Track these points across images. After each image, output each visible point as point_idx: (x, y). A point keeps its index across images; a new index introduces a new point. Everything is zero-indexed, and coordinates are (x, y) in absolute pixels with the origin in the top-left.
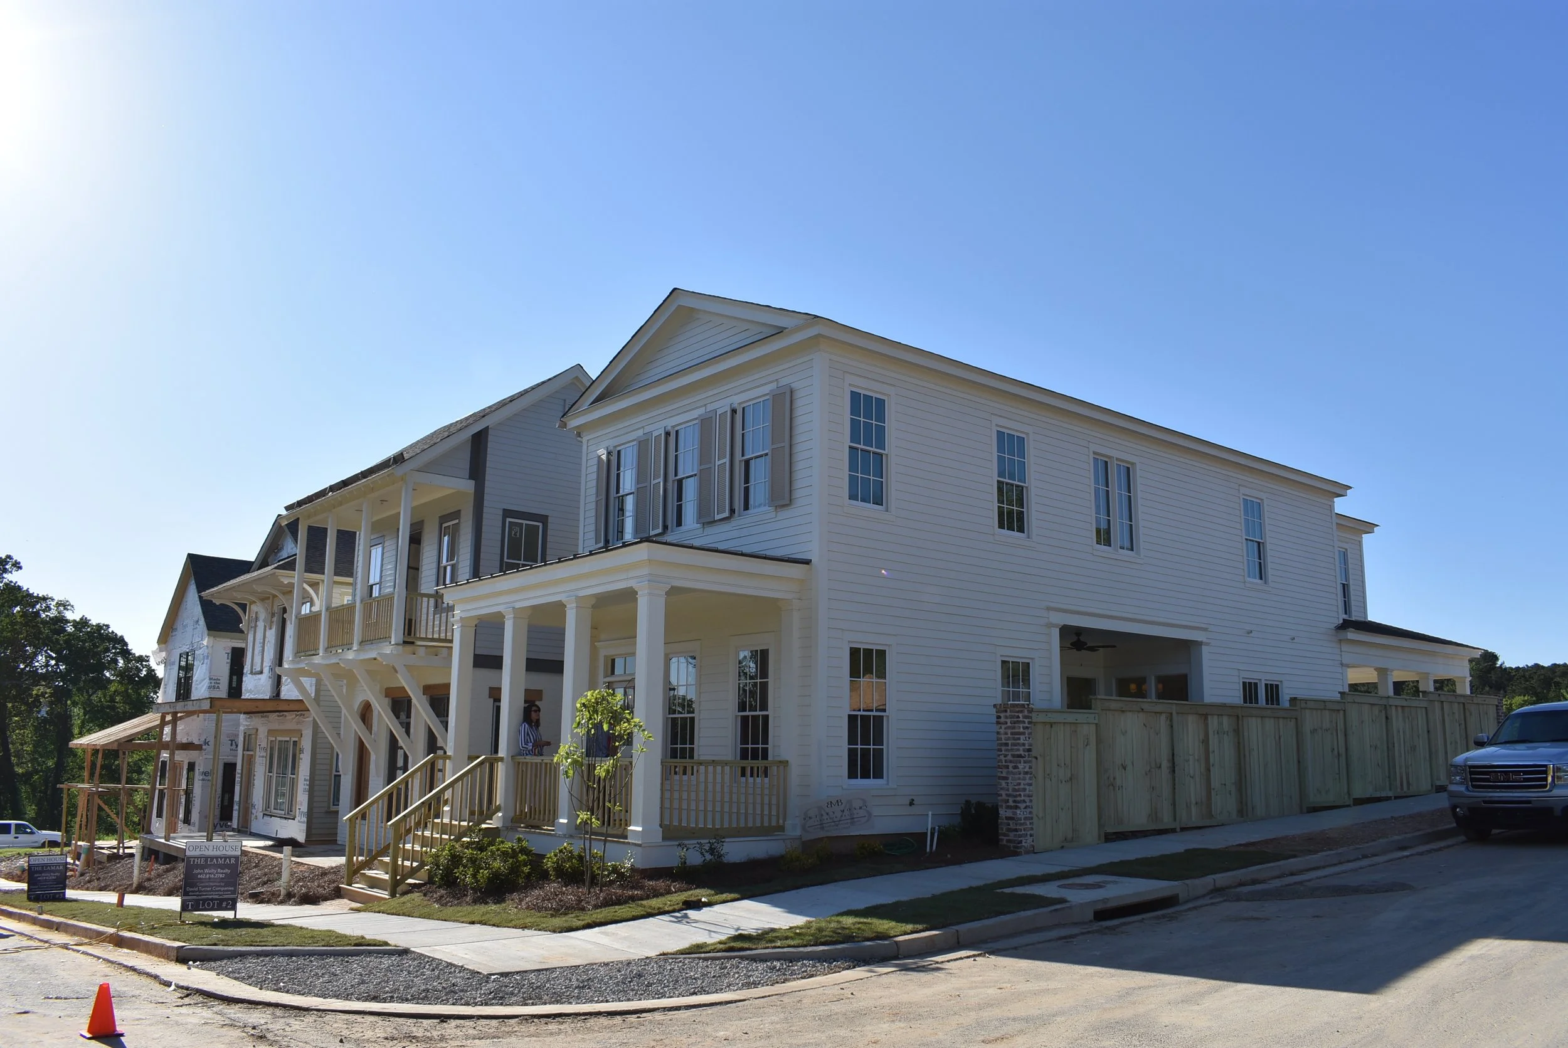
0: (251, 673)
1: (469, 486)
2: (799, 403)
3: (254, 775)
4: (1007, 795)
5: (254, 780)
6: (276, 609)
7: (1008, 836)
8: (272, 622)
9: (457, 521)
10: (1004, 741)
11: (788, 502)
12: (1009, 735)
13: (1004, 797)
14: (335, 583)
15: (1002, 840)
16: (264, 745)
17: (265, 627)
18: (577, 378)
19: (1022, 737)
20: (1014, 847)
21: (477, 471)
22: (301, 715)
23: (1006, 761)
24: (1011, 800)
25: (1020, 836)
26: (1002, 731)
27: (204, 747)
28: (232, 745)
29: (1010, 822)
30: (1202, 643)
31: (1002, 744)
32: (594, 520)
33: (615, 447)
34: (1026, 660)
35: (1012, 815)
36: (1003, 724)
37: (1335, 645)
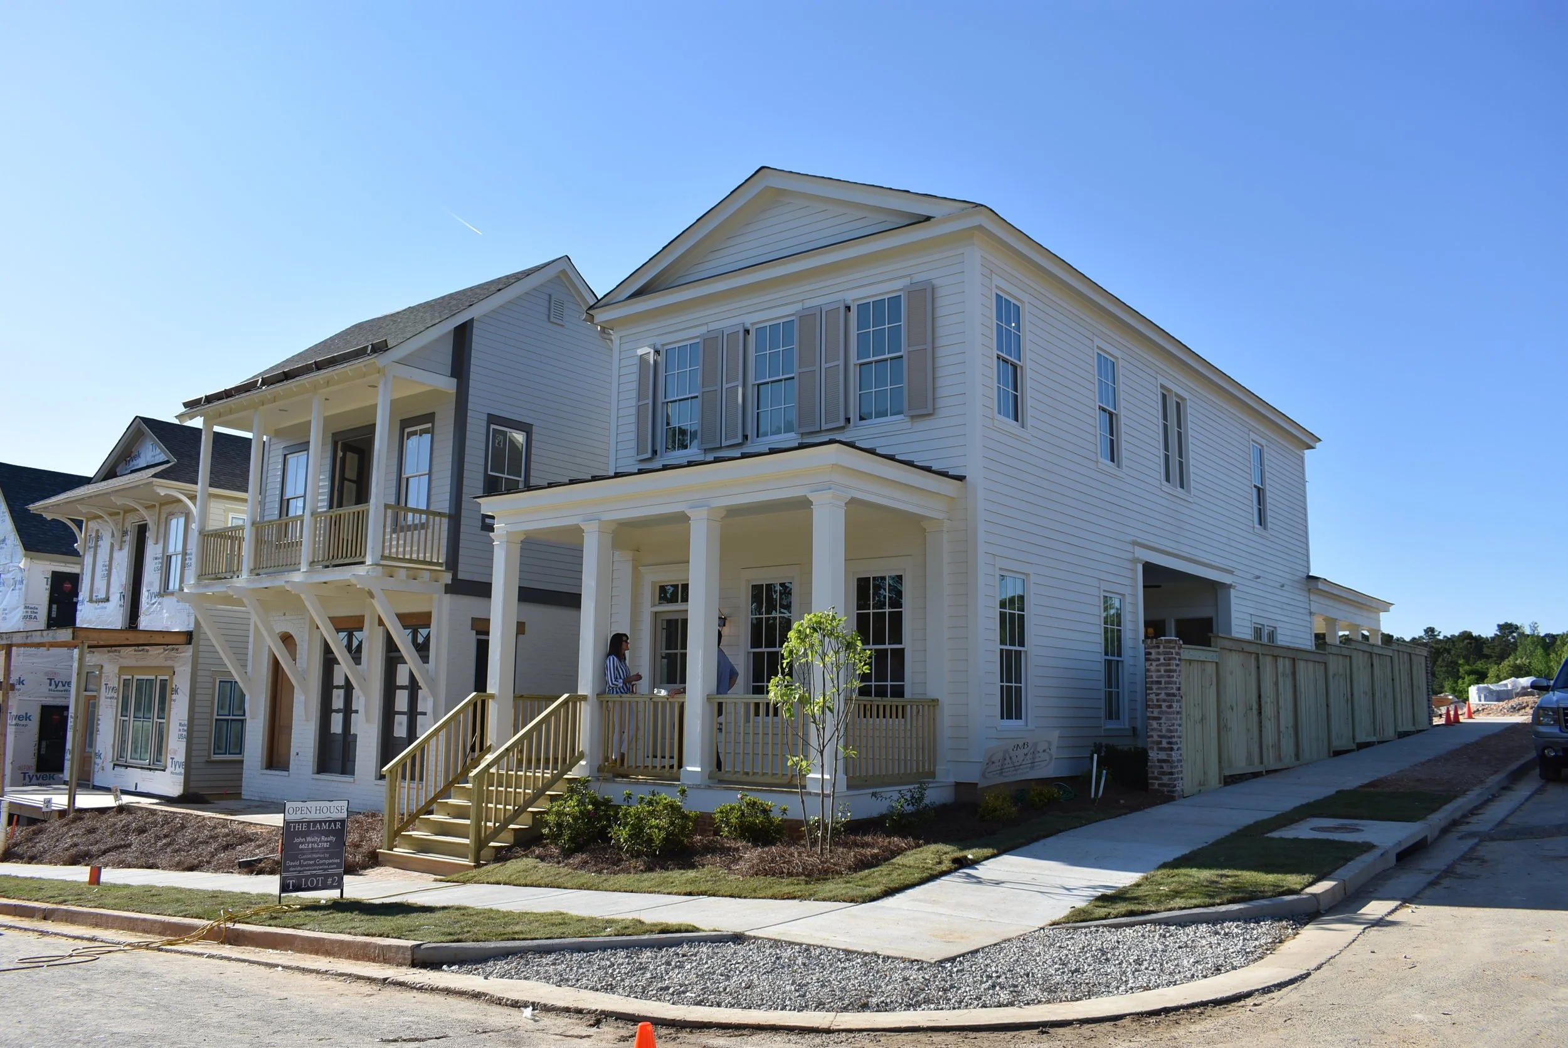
0: (91, 601)
1: (448, 385)
2: (940, 302)
3: (99, 720)
4: (1159, 736)
5: (98, 725)
6: (128, 526)
7: (1161, 779)
8: (123, 542)
9: (430, 425)
10: (1155, 679)
11: (931, 412)
12: (1162, 673)
13: (1156, 738)
14: (211, 495)
15: (1153, 784)
16: (114, 683)
17: (112, 545)
18: (564, 272)
19: (1175, 674)
20: (1168, 791)
21: (460, 368)
22: (173, 649)
23: (1158, 700)
24: (1164, 741)
25: (1175, 779)
26: (1153, 668)
27: (18, 687)
28: (50, 685)
29: (1164, 765)
30: (1230, 586)
31: (1152, 682)
32: (633, 427)
33: (663, 345)
34: (1119, 597)
35: (1165, 757)
36: (1155, 661)
37: (1306, 594)
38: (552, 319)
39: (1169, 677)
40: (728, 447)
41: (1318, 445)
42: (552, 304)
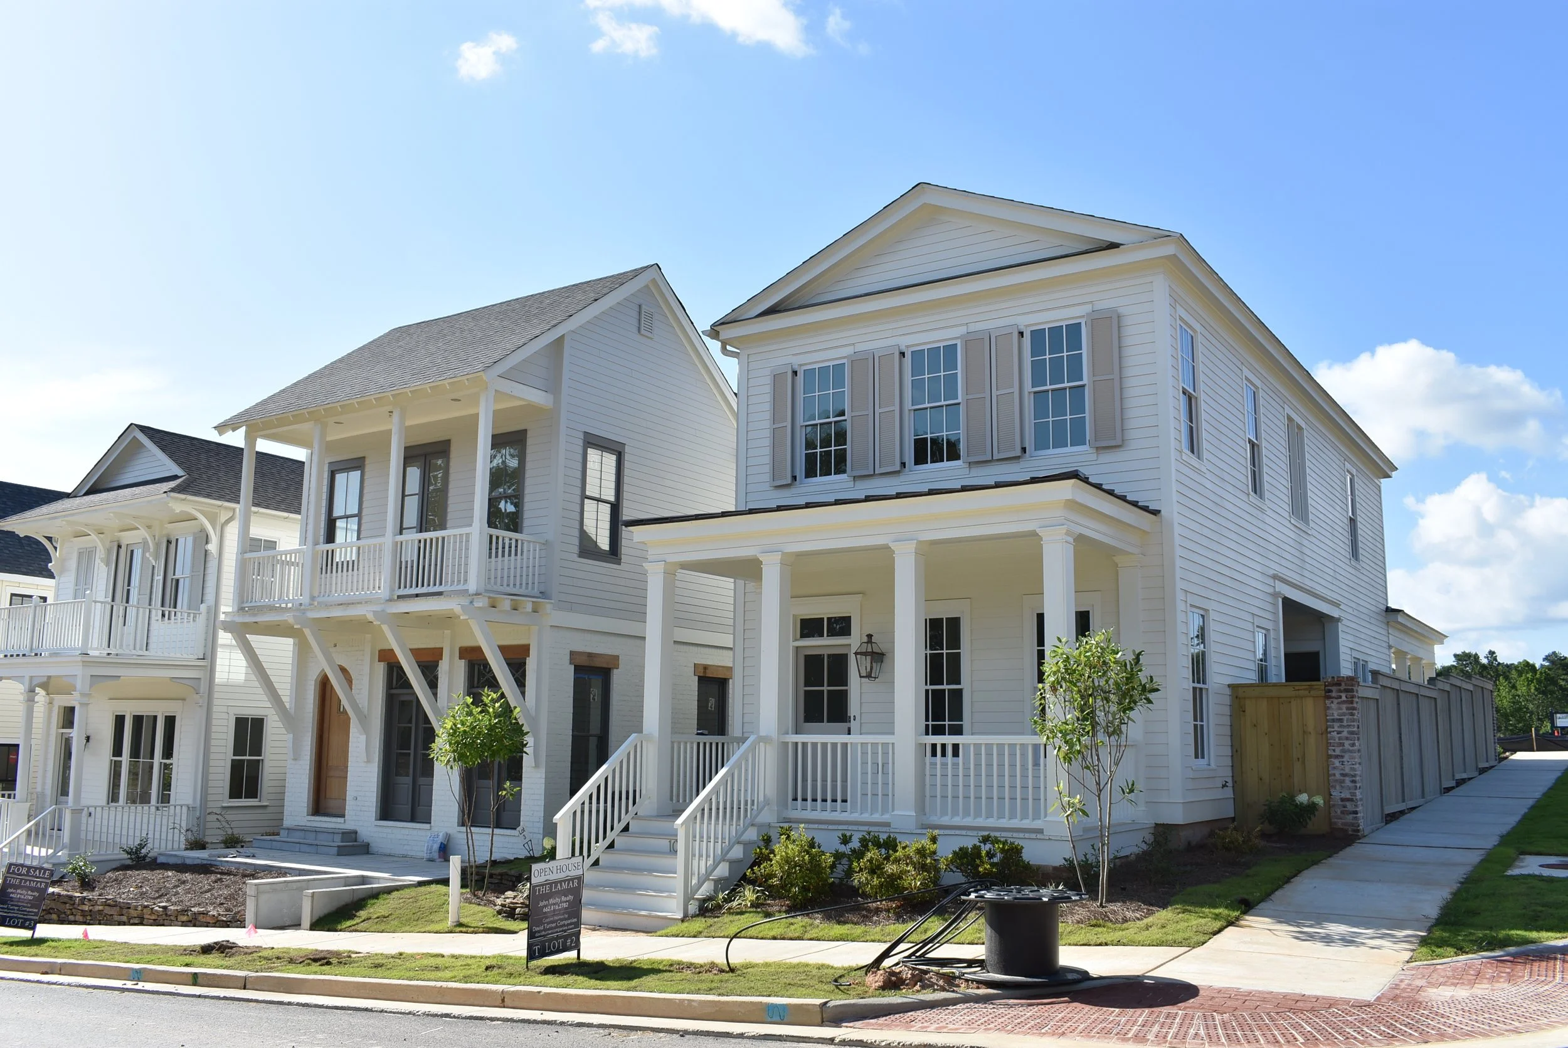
2: (1126, 331)
10: (1336, 717)
11: (1120, 443)
12: (1344, 710)
13: (1338, 776)
15: (1335, 824)
18: (654, 281)
21: (553, 385)
23: (1340, 739)
25: (1358, 818)
29: (1348, 804)
30: (1338, 620)
31: (1333, 721)
32: (767, 451)
33: (801, 365)
34: (1264, 631)
35: (1348, 796)
36: (1336, 698)
37: (1384, 626)
38: (643, 332)
39: (1352, 714)
40: (882, 474)
41: (1394, 474)
42: (643, 316)
